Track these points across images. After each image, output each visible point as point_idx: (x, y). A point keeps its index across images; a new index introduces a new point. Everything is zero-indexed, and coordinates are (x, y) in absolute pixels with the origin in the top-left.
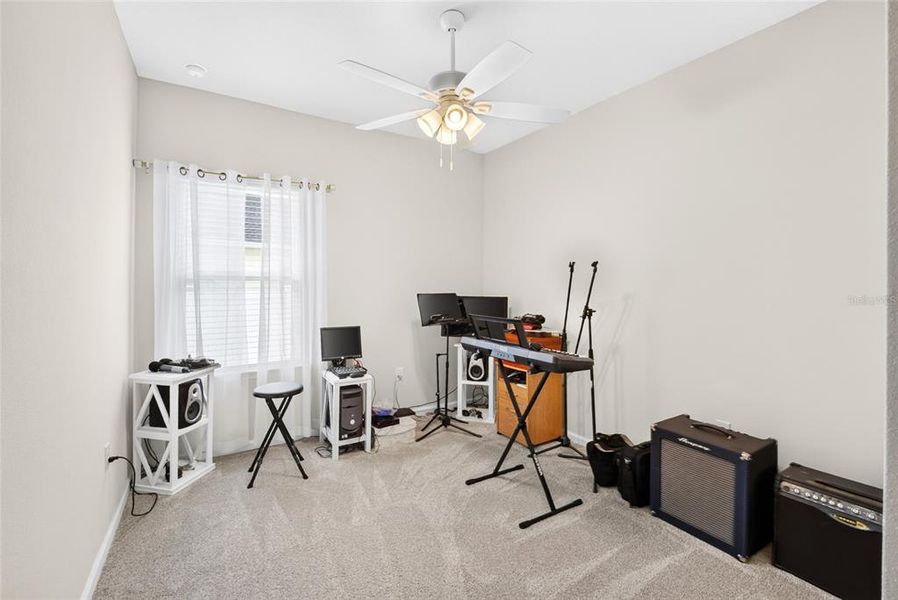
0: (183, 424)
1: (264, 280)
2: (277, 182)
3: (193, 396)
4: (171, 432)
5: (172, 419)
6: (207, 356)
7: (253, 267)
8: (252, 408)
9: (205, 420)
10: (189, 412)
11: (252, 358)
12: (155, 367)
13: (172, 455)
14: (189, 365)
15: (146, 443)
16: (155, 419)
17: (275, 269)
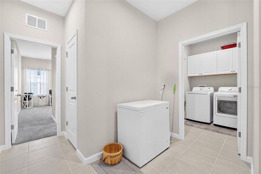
0: (29, 100)
1: (40, 83)
2: (42, 70)
3: (30, 97)
4: (27, 101)
5: (27, 99)
6: (32, 92)
7: (39, 81)
8: (39, 99)
9: (32, 100)
10: (30, 99)
11: (39, 94)
12: (25, 93)
13: (27, 104)
14: (29, 93)
15: (23, 102)
16: (25, 100)
17: (42, 82)
